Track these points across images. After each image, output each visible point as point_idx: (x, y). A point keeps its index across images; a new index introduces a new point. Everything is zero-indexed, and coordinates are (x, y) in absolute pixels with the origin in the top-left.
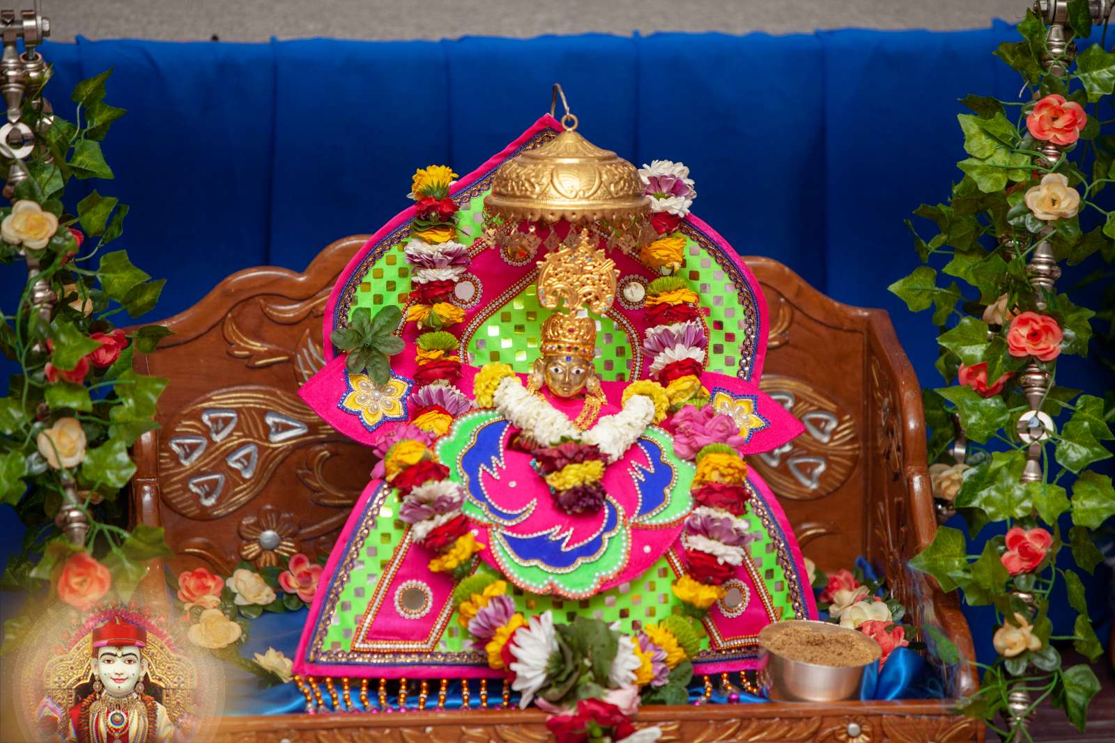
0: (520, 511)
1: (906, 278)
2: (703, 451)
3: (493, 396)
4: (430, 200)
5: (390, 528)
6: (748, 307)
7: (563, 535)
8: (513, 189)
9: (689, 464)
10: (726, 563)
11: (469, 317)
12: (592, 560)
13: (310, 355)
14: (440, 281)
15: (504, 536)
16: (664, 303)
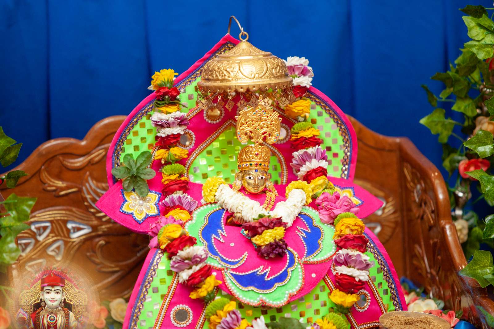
0: (239, 259)
1: (429, 115)
2: (338, 218)
3: (215, 196)
4: (164, 88)
5: (165, 275)
6: (345, 137)
7: (265, 271)
8: (217, 76)
9: (329, 226)
10: (360, 281)
11: (189, 154)
12: (284, 284)
13: (91, 187)
14: (173, 135)
15: (231, 274)
16: (302, 137)
